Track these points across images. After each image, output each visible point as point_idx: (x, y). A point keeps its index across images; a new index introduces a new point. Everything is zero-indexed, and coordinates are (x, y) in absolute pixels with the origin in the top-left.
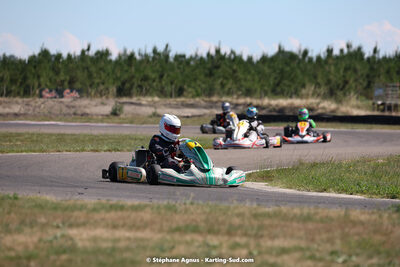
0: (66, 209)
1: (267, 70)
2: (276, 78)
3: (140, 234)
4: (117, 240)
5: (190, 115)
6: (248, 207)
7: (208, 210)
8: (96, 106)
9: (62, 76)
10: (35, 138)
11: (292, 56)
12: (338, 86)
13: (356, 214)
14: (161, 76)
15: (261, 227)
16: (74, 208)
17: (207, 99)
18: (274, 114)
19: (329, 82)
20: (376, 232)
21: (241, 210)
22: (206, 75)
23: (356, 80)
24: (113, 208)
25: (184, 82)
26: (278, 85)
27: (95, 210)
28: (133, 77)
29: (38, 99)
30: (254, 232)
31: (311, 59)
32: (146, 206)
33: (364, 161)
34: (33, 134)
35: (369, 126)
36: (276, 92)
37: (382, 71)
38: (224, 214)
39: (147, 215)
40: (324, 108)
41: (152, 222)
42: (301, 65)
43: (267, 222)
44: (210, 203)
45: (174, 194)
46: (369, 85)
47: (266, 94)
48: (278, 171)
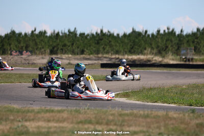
0: (24, 112)
1: (126, 41)
2: (131, 45)
3: (61, 125)
4: (50, 128)
5: (87, 64)
6: (117, 110)
7: (96, 112)
8: (39, 59)
9: (22, 45)
10: (8, 76)
11: (139, 34)
12: (163, 49)
13: (172, 114)
14: (73, 44)
15: (123, 121)
16: (28, 111)
17: (96, 56)
18: (131, 63)
19: (158, 47)
20: (182, 123)
21: (113, 112)
22: (95, 44)
23: (172, 46)
24: (47, 111)
25: (84, 47)
26: (132, 48)
27: (38, 112)
28: (58, 45)
29: (9, 56)
30: (120, 123)
31: (149, 35)
32: (64, 110)
33: (176, 87)
34: (7, 74)
35: (179, 69)
36: (131, 52)
37: (185, 41)
38: (105, 114)
39: (65, 115)
40: (155, 60)
41: (68, 118)
42: (144, 38)
43: (126, 118)
44: (98, 109)
45: (79, 104)
46: (178, 48)
47: (126, 53)
48: (132, 92)
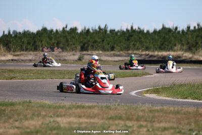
0: (55, 108)
1: (157, 37)
2: (161, 41)
3: (92, 120)
4: (81, 123)
5: (117, 60)
6: (147, 106)
7: (126, 108)
9: (53, 41)
11: (169, 30)
12: (193, 45)
14: (103, 41)
15: (153, 117)
16: (60, 107)
17: (126, 52)
18: (160, 59)
19: (188, 43)
21: (143, 108)
22: (126, 40)
24: (78, 107)
25: (114, 43)
26: (162, 45)
27: (70, 108)
28: (89, 41)
29: (41, 53)
30: (150, 119)
31: (179, 32)
32: (95, 106)
34: (39, 70)
36: (161, 48)
38: (135, 110)
39: (96, 111)
40: (186, 56)
41: (99, 114)
42: (174, 35)
43: (157, 114)
44: (128, 105)
45: (110, 100)
47: (156, 49)
48: (162, 88)
